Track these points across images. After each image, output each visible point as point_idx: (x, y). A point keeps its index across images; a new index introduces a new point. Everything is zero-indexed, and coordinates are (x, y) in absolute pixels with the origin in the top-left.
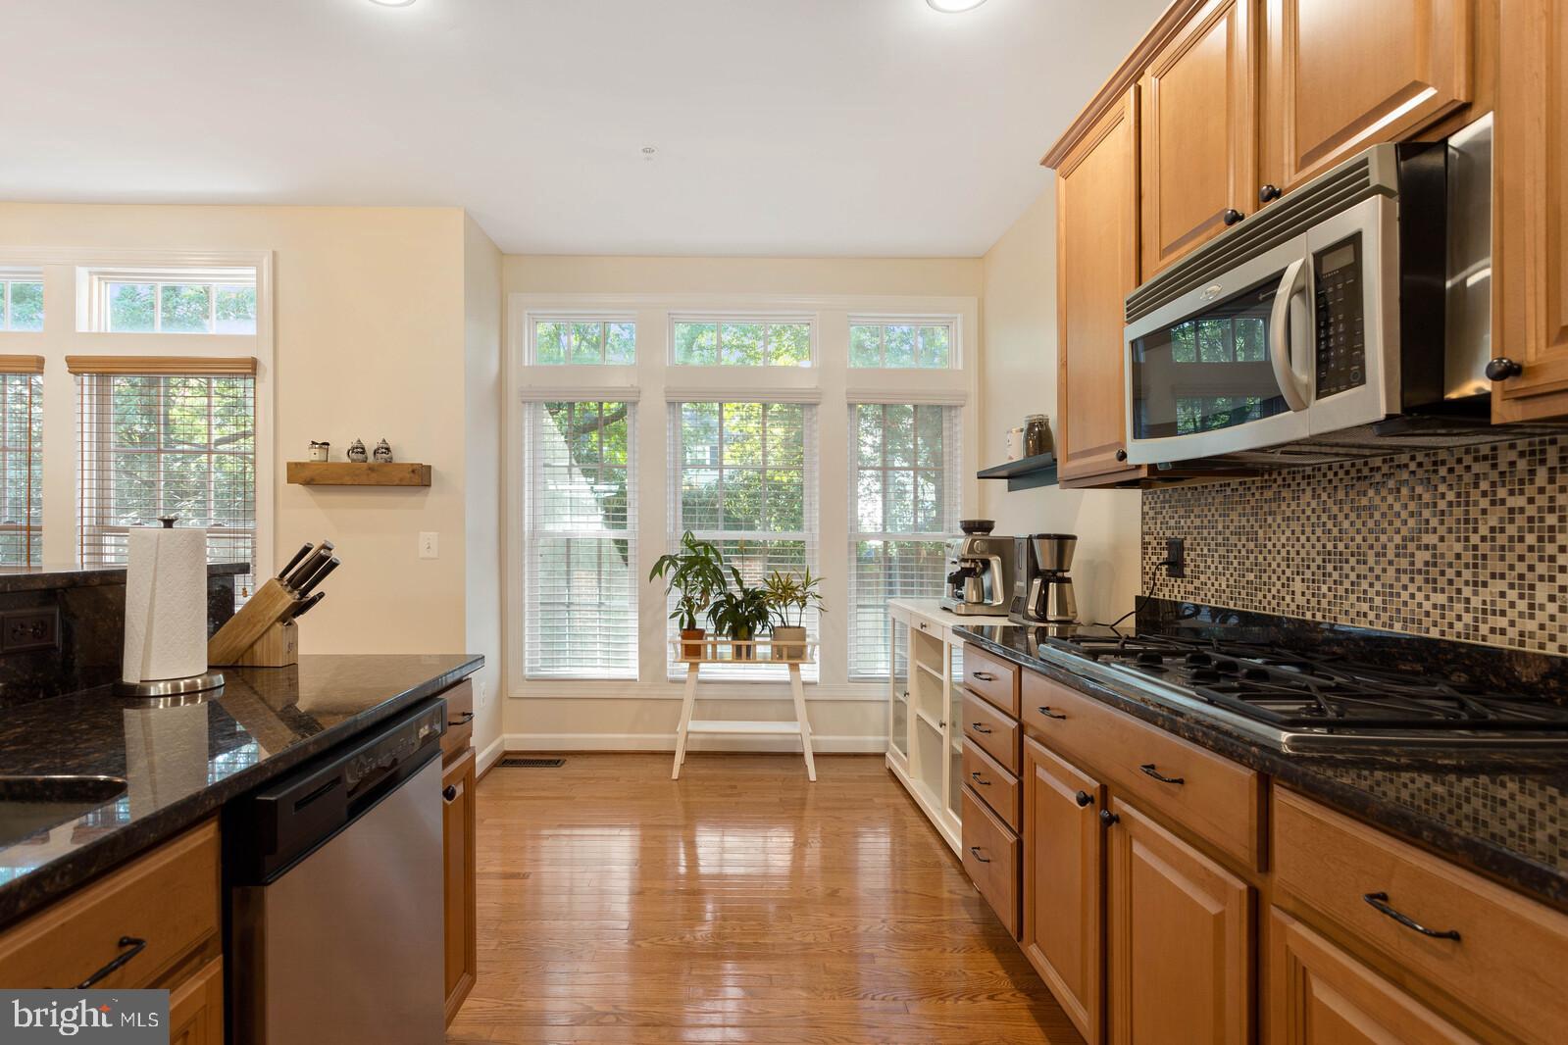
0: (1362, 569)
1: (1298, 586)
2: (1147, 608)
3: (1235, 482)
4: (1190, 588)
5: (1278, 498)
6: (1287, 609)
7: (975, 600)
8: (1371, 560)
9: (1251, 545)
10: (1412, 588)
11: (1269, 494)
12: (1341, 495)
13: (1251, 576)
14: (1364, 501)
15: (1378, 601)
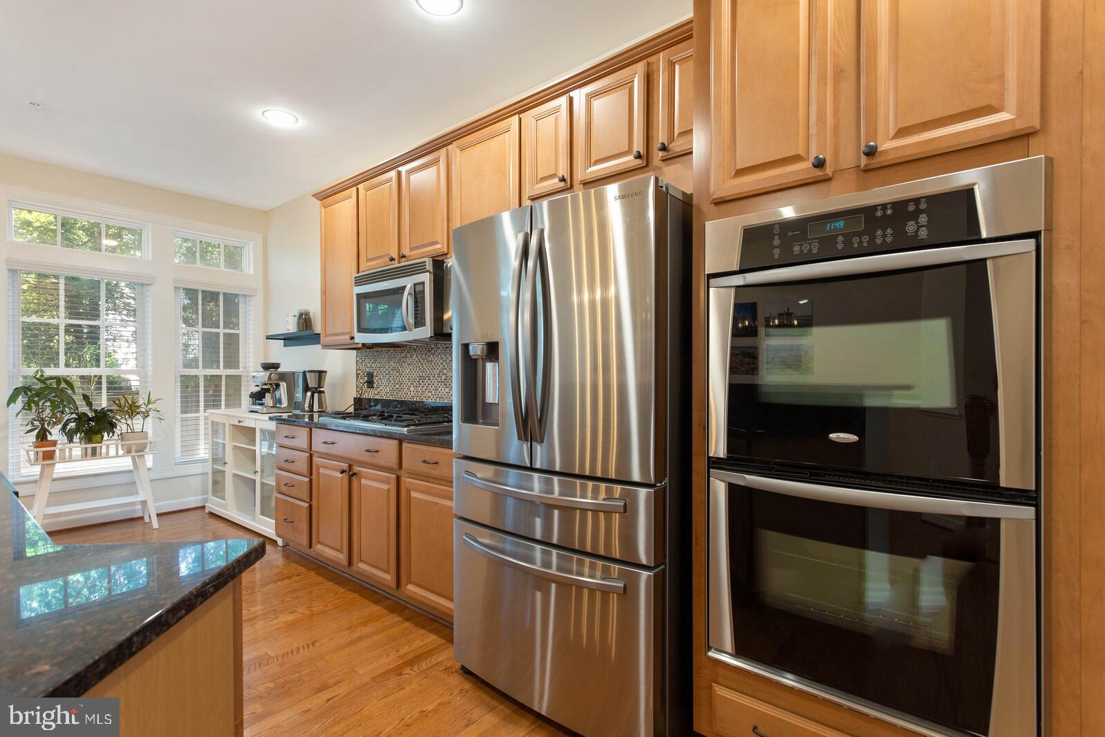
0: (429, 382)
1: (412, 389)
2: (358, 402)
3: (392, 349)
4: (376, 392)
5: (406, 357)
6: (408, 398)
7: (271, 405)
8: (432, 378)
9: (398, 374)
10: (441, 387)
11: (403, 355)
12: (424, 356)
13: (397, 386)
14: (430, 359)
15: (433, 393)
